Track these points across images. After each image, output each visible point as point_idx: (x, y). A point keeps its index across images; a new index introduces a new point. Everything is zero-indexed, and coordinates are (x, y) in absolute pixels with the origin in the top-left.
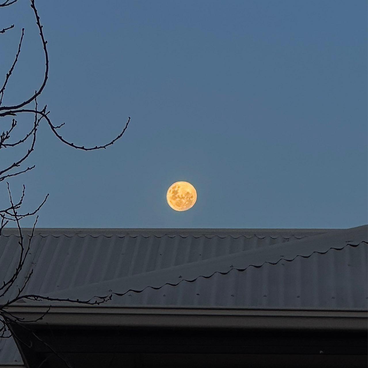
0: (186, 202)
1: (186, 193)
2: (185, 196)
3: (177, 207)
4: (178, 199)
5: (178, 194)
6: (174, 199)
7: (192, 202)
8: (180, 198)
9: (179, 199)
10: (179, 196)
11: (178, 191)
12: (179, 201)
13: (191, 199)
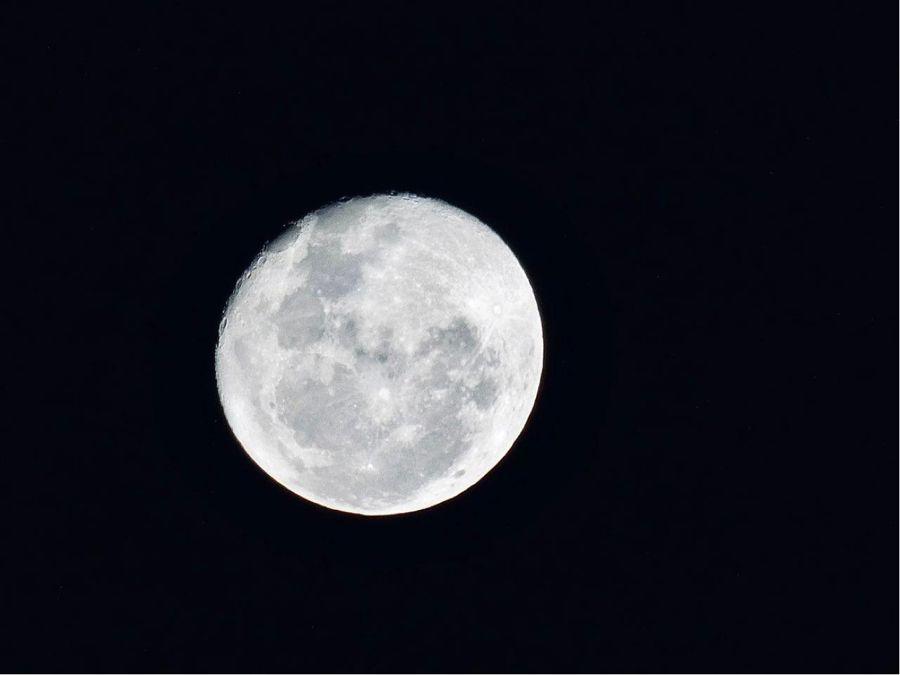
0: (392, 425)
1: (444, 321)
2: (424, 350)
3: (286, 434)
4: (331, 353)
5: (348, 305)
6: (289, 340)
7: (459, 449)
8: (360, 353)
9: (346, 358)
10: (351, 326)
11: (373, 274)
12: (339, 369)
13: (469, 411)
